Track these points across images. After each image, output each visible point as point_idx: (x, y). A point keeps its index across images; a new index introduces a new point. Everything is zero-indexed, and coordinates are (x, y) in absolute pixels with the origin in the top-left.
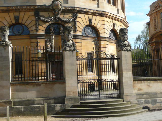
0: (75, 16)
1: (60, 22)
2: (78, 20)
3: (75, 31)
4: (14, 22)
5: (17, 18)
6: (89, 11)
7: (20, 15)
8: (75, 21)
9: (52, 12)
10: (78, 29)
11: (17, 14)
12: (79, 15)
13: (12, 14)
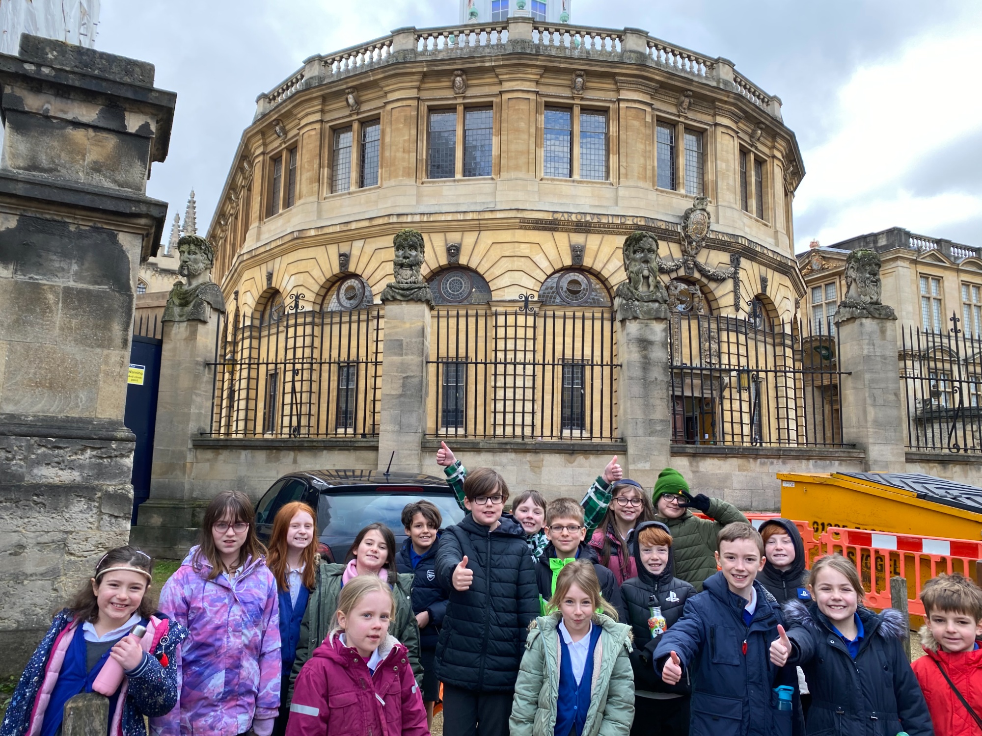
0: (735, 262)
1: (697, 275)
2: (742, 275)
3: (737, 307)
4: (568, 262)
5: (577, 252)
6: (765, 251)
7: (588, 243)
8: (735, 277)
9: (679, 242)
11: (578, 239)
12: (744, 262)
13: (562, 238)
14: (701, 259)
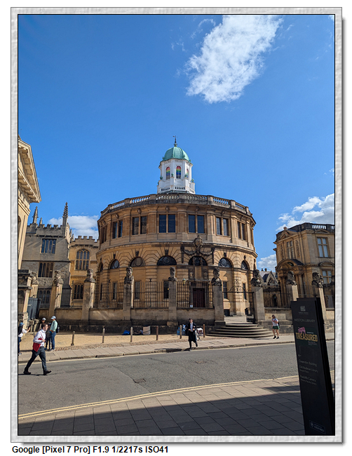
0: (213, 250)
1: (200, 255)
2: (215, 253)
3: (213, 263)
4: (164, 255)
5: (167, 252)
6: (224, 246)
7: (169, 249)
9: (194, 247)
10: (215, 261)
12: (216, 250)
14: (202, 250)
